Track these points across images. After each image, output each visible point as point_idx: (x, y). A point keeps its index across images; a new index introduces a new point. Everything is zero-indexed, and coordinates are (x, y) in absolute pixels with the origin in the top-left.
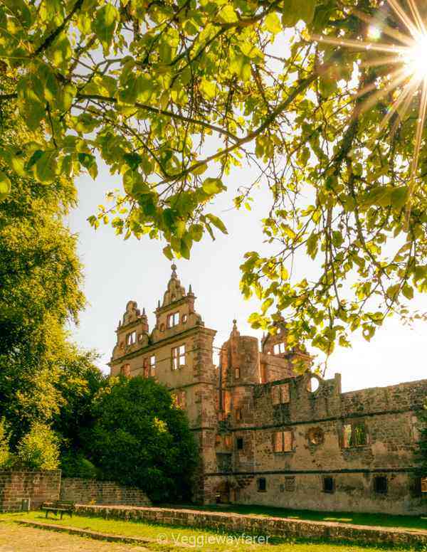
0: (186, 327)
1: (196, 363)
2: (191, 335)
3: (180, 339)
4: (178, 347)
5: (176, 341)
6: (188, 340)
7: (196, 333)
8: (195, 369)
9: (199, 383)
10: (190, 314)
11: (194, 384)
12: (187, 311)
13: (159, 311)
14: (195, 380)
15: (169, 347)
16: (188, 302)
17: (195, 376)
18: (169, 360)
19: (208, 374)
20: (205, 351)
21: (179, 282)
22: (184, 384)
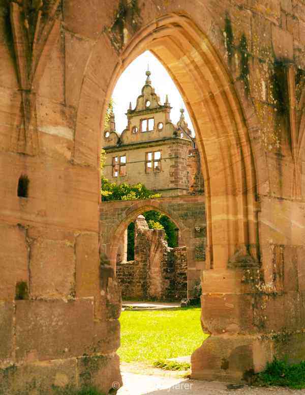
0: (162, 135)
1: (173, 170)
2: (168, 144)
3: (157, 146)
4: (153, 153)
5: (151, 146)
6: (165, 148)
7: (174, 143)
8: (172, 176)
9: (175, 189)
10: (166, 123)
11: (171, 189)
12: (163, 120)
13: (131, 113)
14: (172, 186)
15: (143, 151)
16: (165, 111)
17: (172, 182)
18: (144, 163)
19: (183, 180)
20: (181, 160)
21: (154, 90)
22: (159, 188)
